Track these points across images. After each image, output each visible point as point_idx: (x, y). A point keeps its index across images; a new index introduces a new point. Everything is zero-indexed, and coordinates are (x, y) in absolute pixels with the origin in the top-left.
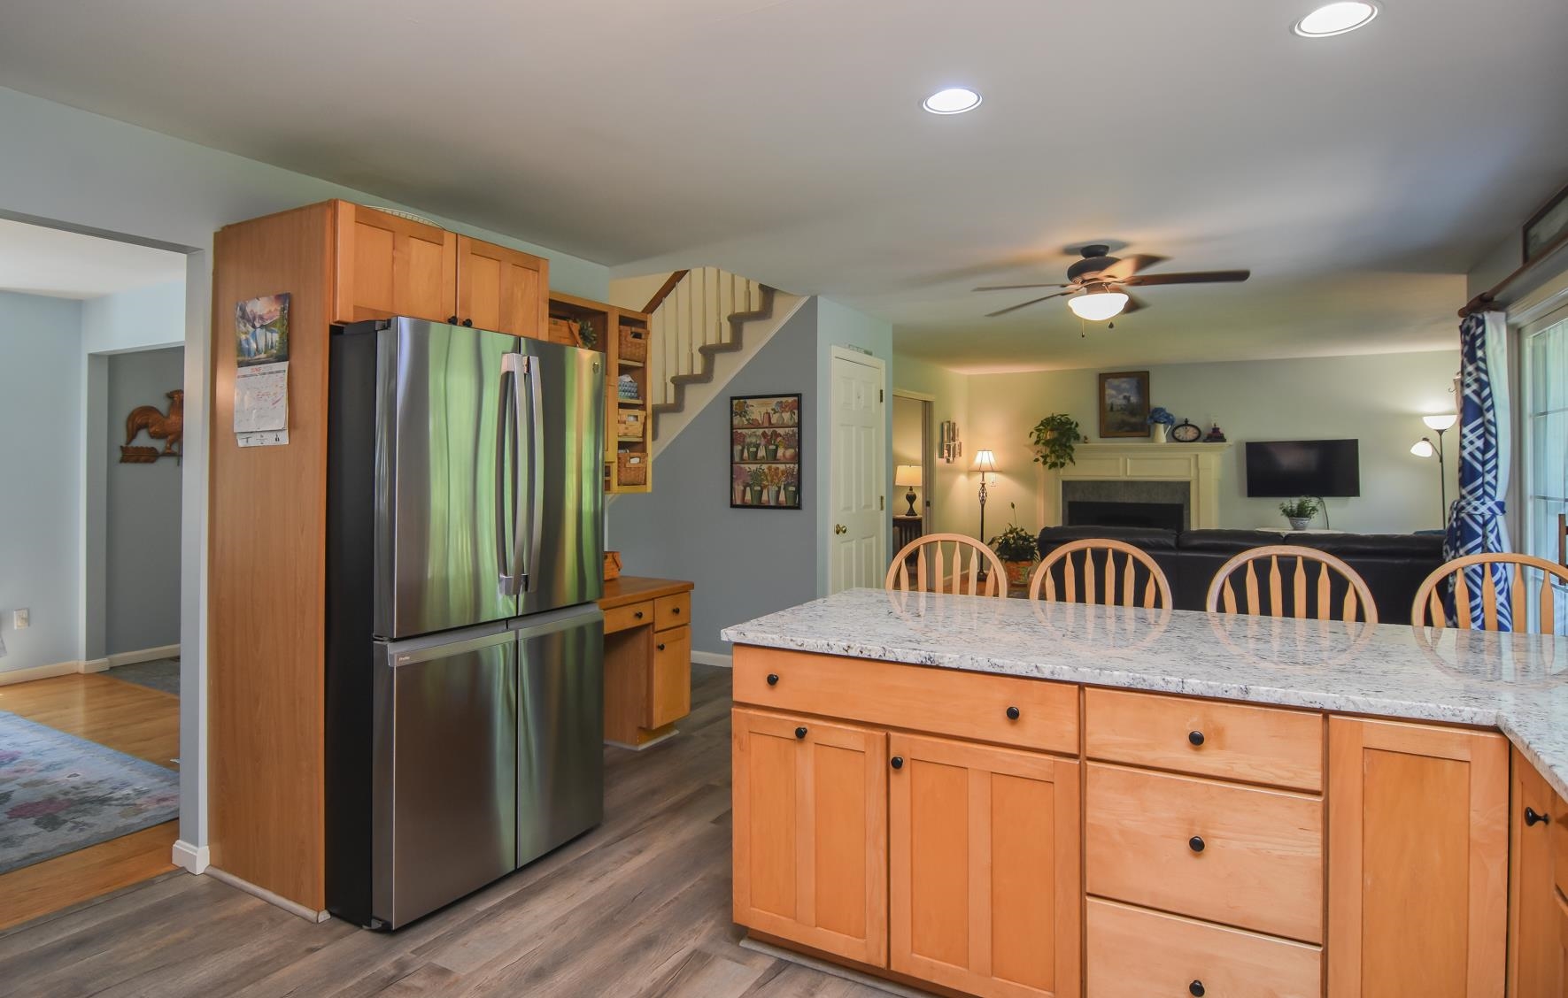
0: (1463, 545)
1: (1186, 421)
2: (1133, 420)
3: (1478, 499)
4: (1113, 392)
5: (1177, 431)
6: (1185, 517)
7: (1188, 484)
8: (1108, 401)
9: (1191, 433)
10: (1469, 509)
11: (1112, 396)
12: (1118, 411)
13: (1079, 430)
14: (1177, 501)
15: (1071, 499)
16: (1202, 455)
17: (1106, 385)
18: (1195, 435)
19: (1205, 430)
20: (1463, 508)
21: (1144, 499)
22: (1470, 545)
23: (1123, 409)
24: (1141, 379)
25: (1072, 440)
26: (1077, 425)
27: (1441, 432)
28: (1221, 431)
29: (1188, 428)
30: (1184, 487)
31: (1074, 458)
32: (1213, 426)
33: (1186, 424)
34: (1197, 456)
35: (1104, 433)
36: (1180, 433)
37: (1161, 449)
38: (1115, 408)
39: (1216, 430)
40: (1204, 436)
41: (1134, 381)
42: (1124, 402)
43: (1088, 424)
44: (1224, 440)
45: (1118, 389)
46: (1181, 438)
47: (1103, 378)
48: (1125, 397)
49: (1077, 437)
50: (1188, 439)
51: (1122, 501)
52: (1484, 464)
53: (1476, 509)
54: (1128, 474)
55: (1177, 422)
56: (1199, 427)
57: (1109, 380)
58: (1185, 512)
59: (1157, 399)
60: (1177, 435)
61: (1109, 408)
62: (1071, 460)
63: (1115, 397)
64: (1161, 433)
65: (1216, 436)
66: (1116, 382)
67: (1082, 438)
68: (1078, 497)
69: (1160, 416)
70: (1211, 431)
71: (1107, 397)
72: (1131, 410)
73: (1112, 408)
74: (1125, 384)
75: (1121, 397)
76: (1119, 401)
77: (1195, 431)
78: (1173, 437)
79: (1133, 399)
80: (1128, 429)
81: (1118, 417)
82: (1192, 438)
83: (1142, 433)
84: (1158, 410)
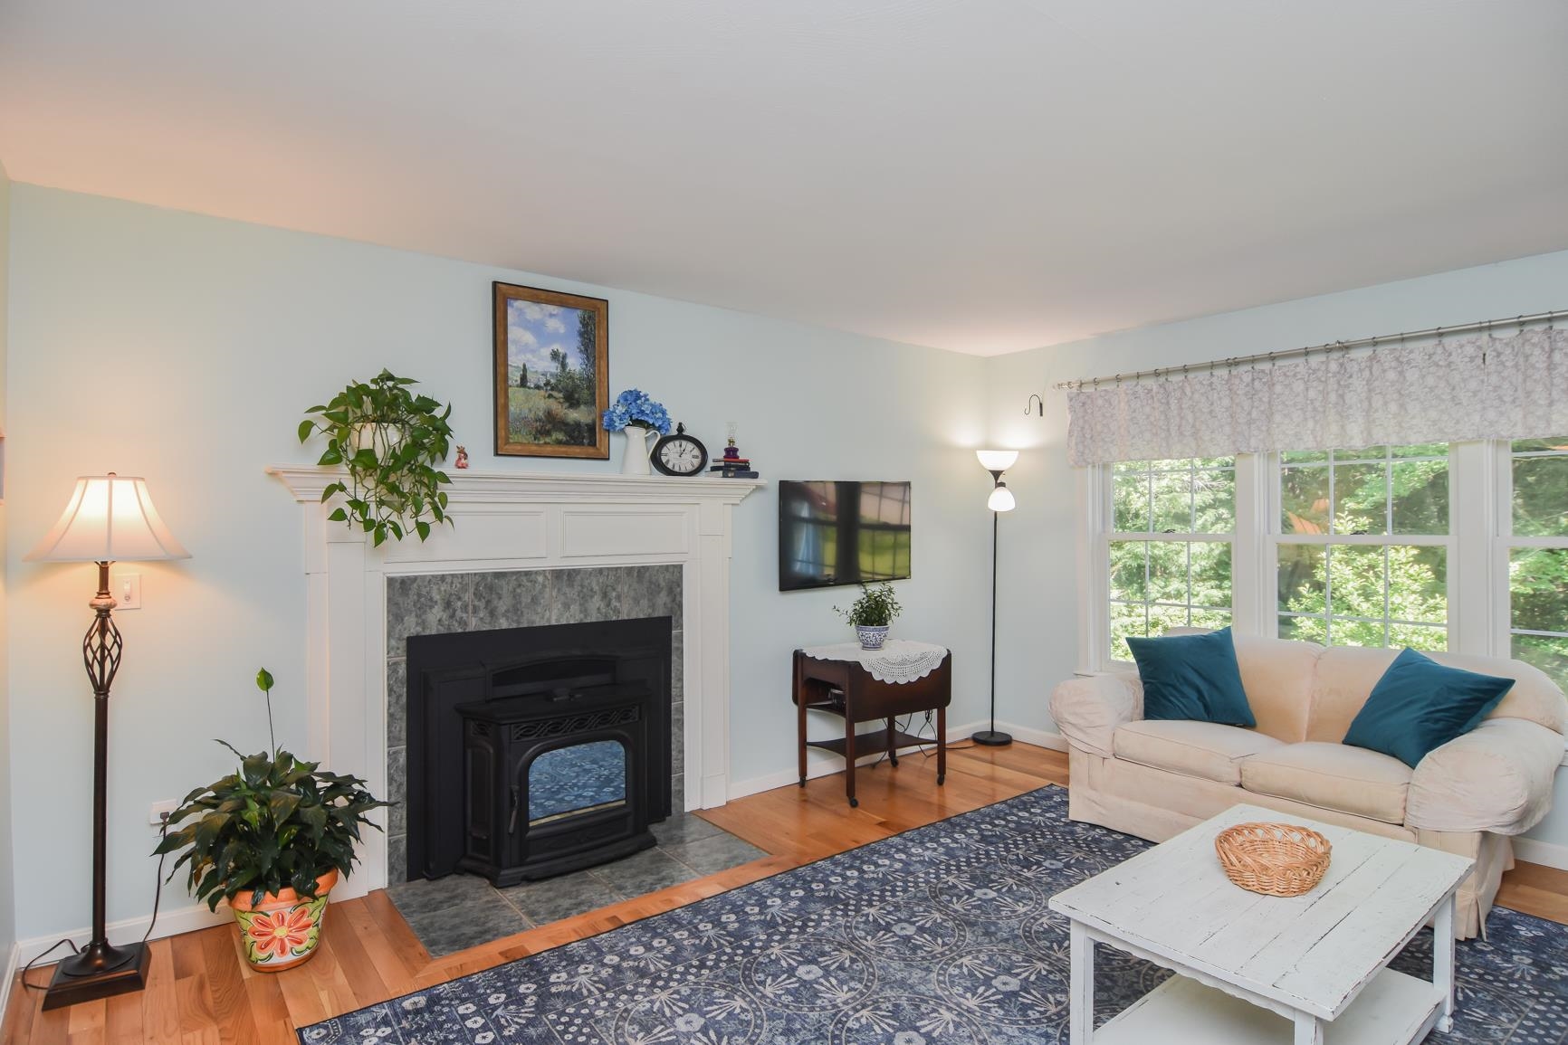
1: (683, 428)
2: (575, 415)
4: (528, 338)
5: (666, 449)
6: (673, 647)
7: (679, 572)
8: (515, 359)
9: (690, 457)
11: (525, 349)
12: (538, 387)
13: (450, 430)
14: (660, 612)
15: (412, 627)
17: (511, 316)
18: (697, 462)
19: (714, 454)
23: (549, 387)
24: (594, 317)
25: (438, 455)
26: (447, 413)
28: (742, 456)
29: (684, 443)
30: (669, 581)
32: (727, 443)
33: (681, 435)
34: (701, 507)
35: (503, 446)
36: (671, 453)
38: (532, 380)
39: (733, 452)
40: (712, 462)
41: (576, 316)
42: (553, 367)
43: (470, 410)
44: (755, 475)
45: (537, 328)
46: (677, 469)
47: (503, 297)
48: (555, 355)
49: (445, 448)
50: (683, 470)
51: (544, 623)
55: (667, 431)
56: (703, 443)
57: (518, 304)
58: (675, 633)
59: (626, 367)
60: (664, 459)
61: (516, 377)
64: (633, 447)
65: (734, 465)
66: (533, 311)
68: (435, 621)
69: (634, 410)
70: (724, 454)
71: (512, 349)
72: (571, 392)
73: (524, 380)
74: (554, 321)
75: (546, 352)
76: (542, 366)
77: (697, 452)
78: (658, 462)
79: (575, 364)
80: (561, 436)
81: (540, 403)
82: (690, 468)
83: (591, 450)
84: (633, 397)
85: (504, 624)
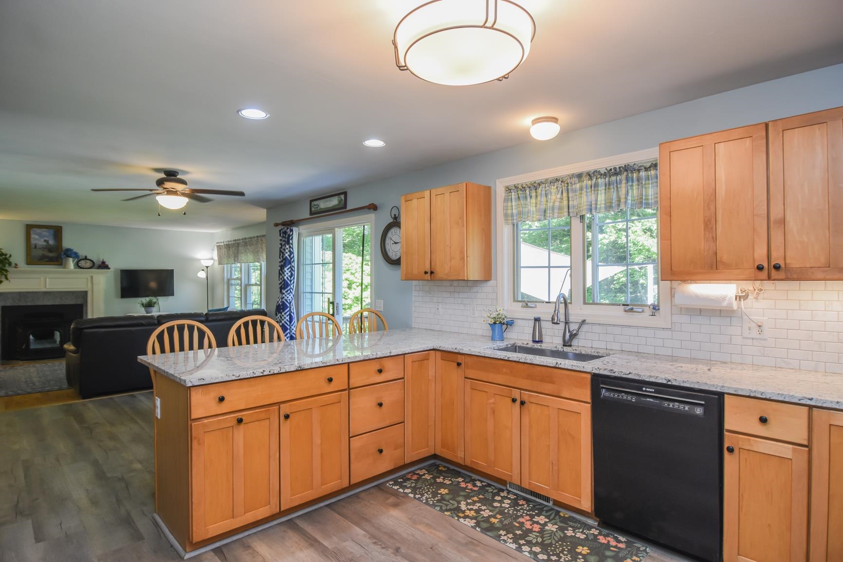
0: (283, 311)
1: (86, 257)
2: (51, 255)
3: (288, 294)
4: (37, 237)
5: (80, 262)
6: (84, 311)
7: (86, 293)
8: (33, 242)
9: (89, 264)
10: (286, 298)
11: (37, 239)
12: (40, 248)
13: (11, 260)
14: (79, 302)
16: (95, 276)
17: (32, 232)
18: (91, 265)
19: (97, 263)
20: (284, 297)
21: (58, 302)
22: (286, 311)
23: (43, 248)
24: (57, 231)
25: (7, 265)
26: (10, 256)
27: (207, 267)
28: (107, 263)
29: (87, 261)
30: (84, 294)
31: (8, 277)
32: (102, 261)
33: (86, 258)
34: (92, 276)
35: (29, 263)
36: (82, 263)
37: (71, 272)
38: (38, 247)
39: (103, 263)
40: (96, 265)
41: (52, 231)
42: (45, 243)
43: (18, 255)
44: (109, 268)
45: (40, 235)
46: (82, 267)
47: (29, 228)
48: (45, 241)
49: (10, 264)
50: (87, 267)
51: (42, 304)
52: (291, 281)
53: (288, 297)
54: (47, 287)
55: (81, 258)
56: (93, 260)
57: (34, 229)
58: (84, 308)
59: (67, 243)
60: (80, 265)
61: (33, 246)
62: (7, 278)
63: (39, 239)
64: (71, 263)
65: (104, 266)
66: (38, 231)
67: (13, 265)
68: (9, 303)
69: (69, 253)
70: (100, 263)
71: (32, 240)
72: (50, 249)
73: (35, 247)
74: (45, 232)
75: (42, 240)
76: (41, 243)
77: (91, 263)
78: (78, 266)
79: (51, 242)
80: (47, 260)
81: (40, 253)
82: (89, 267)
83: (56, 263)
84: (68, 250)
85: (29, 304)
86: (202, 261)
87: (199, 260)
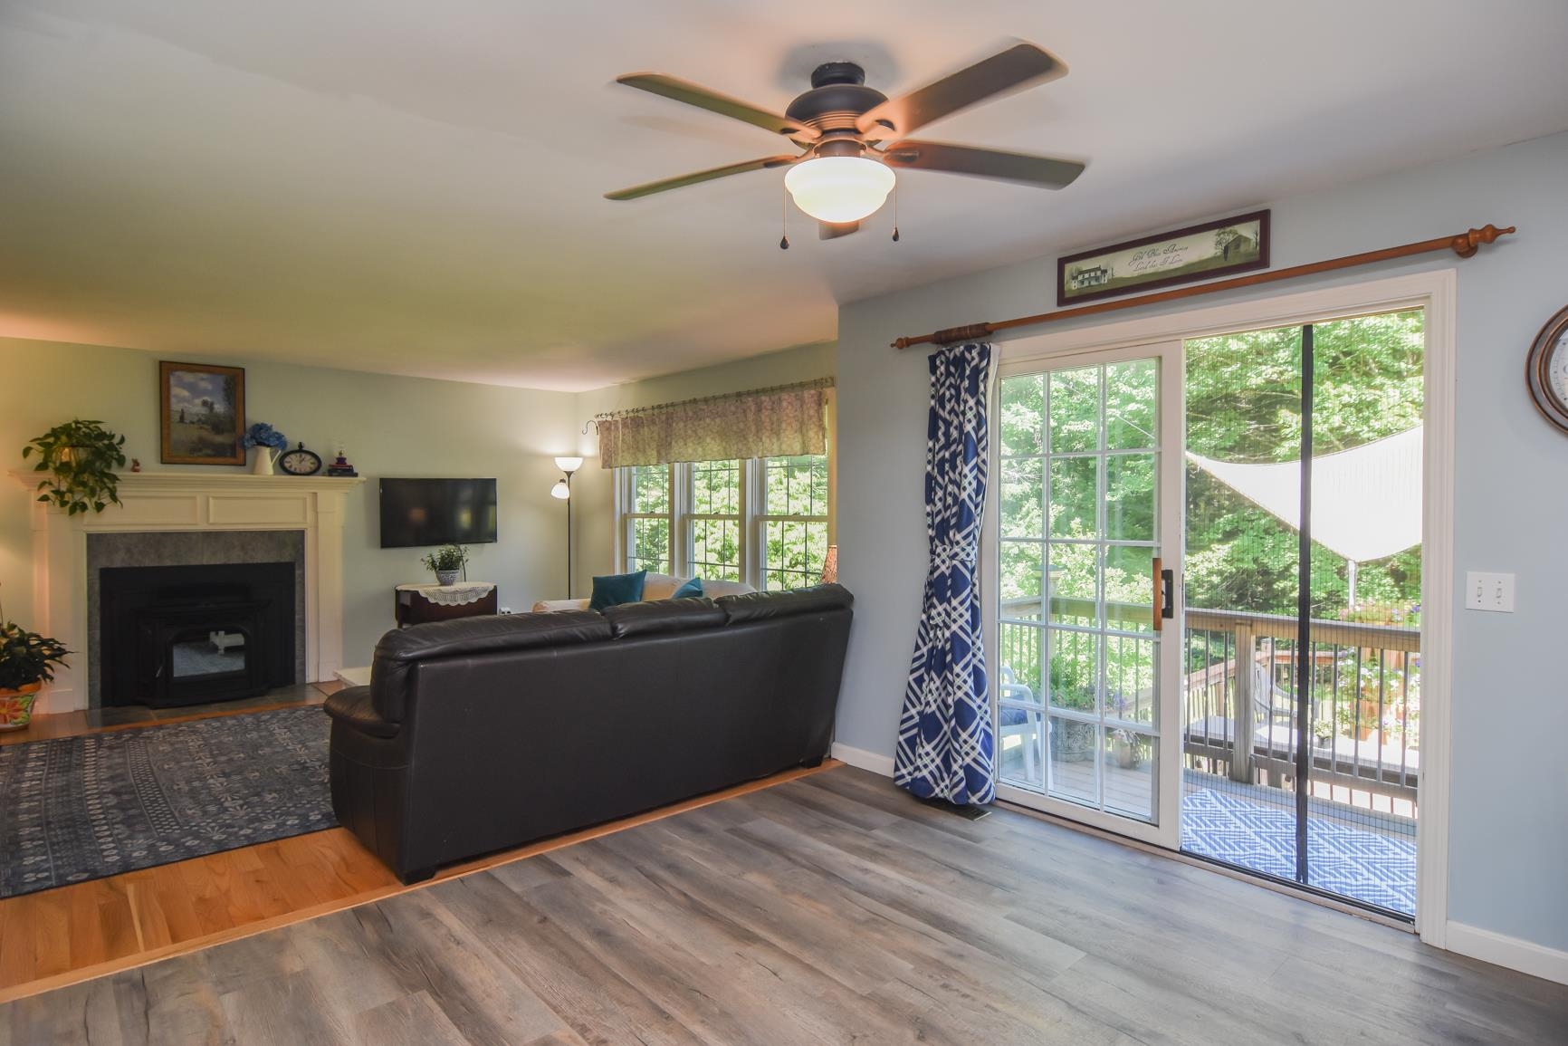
1: (301, 446)
2: (219, 439)
4: (185, 393)
5: (287, 459)
6: (298, 580)
7: (302, 533)
8: (176, 406)
9: (308, 463)
11: (184, 400)
12: (192, 423)
13: (126, 450)
14: (286, 558)
15: (104, 562)
16: (324, 496)
17: (173, 381)
18: (313, 467)
19: (327, 462)
21: (236, 558)
23: (201, 422)
24: (233, 380)
25: (114, 464)
26: (122, 440)
27: (569, 474)
28: (348, 462)
29: (304, 455)
30: (297, 539)
31: (118, 494)
32: (337, 455)
33: (300, 449)
34: (315, 494)
35: (167, 458)
36: (293, 462)
37: (267, 484)
38: (188, 418)
39: (341, 460)
40: (324, 468)
41: (221, 380)
42: (204, 411)
43: (140, 440)
44: (356, 475)
45: (192, 388)
46: (292, 469)
47: (167, 370)
48: (205, 403)
49: (121, 461)
50: (303, 471)
51: (199, 563)
54: (211, 521)
55: (289, 448)
56: (318, 455)
57: (178, 373)
58: (298, 572)
59: (258, 410)
60: (287, 465)
61: (176, 417)
62: (114, 498)
63: (190, 400)
64: (264, 458)
65: (341, 468)
66: (189, 377)
67: (129, 464)
68: (119, 561)
69: (262, 436)
70: (334, 462)
71: (173, 400)
72: (216, 425)
73: (182, 419)
74: (205, 383)
75: (198, 401)
76: (196, 408)
77: (313, 460)
78: (282, 467)
79: (220, 408)
80: (209, 452)
81: (194, 433)
82: (308, 470)
83: (232, 460)
84: (260, 428)
85: (168, 563)
86: (556, 459)
87: (552, 457)
